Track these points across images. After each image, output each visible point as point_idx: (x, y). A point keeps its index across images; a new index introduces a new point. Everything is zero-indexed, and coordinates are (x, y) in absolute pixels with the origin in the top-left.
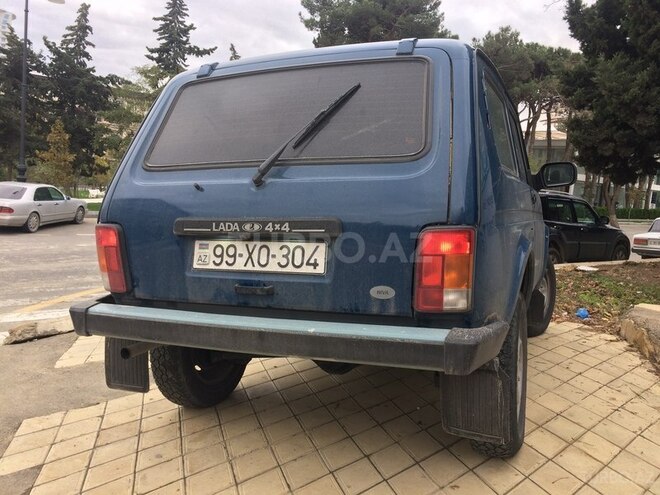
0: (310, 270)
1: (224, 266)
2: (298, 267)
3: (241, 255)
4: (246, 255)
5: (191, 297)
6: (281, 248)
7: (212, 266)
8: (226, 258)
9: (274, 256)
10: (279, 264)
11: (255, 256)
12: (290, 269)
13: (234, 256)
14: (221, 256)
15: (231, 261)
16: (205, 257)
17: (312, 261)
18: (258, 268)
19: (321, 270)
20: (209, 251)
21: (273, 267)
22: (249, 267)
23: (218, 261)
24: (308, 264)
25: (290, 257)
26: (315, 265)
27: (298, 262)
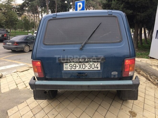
0: (96, 69)
1: (73, 69)
2: (93, 68)
3: (77, 66)
4: (79, 66)
5: (63, 77)
6: (88, 64)
7: (69, 69)
8: (73, 67)
9: (87, 66)
10: (88, 68)
11: (81, 66)
12: (91, 69)
13: (76, 67)
14: (72, 67)
15: (75, 68)
16: (67, 67)
17: (97, 67)
18: (82, 69)
19: (99, 69)
20: (68, 66)
21: (87, 69)
22: (80, 69)
23: (71, 68)
24: (96, 68)
25: (91, 66)
26: (98, 68)
27: (93, 67)
